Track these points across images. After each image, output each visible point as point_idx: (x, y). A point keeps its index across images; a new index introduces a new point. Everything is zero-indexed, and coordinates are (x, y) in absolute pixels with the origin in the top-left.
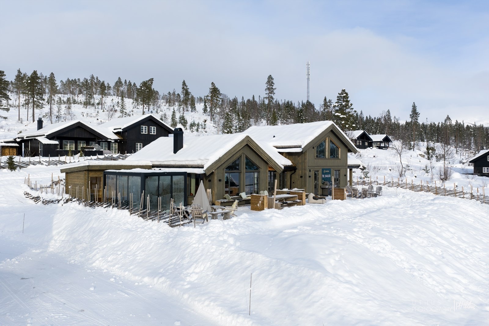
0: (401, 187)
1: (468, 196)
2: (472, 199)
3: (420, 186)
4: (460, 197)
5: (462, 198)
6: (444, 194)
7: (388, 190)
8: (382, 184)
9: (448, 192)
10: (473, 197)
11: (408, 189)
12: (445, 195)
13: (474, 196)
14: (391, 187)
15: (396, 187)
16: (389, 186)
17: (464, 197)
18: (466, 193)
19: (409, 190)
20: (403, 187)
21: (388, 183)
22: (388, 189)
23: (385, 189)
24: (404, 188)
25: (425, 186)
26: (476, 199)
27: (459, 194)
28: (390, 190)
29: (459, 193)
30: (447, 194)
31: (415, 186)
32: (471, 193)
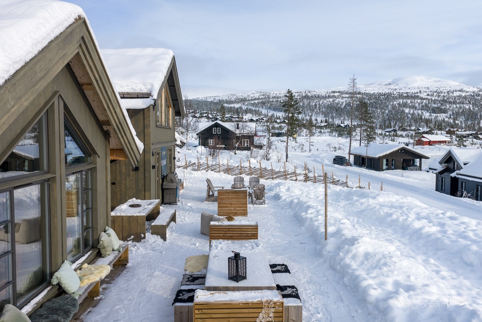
0: (212, 170)
1: (302, 178)
2: (308, 182)
3: (240, 168)
4: (292, 180)
5: (294, 180)
6: (271, 177)
7: (192, 176)
8: (181, 167)
9: (276, 173)
10: (308, 179)
11: (222, 173)
12: (273, 178)
13: (308, 177)
14: (197, 170)
15: (204, 171)
16: (194, 170)
17: (296, 180)
18: (300, 174)
19: (224, 173)
20: (215, 169)
21: (192, 165)
22: (193, 174)
23: (188, 175)
24: (216, 171)
25: (246, 167)
26: (312, 181)
27: (290, 176)
28: (196, 175)
29: (291, 174)
30: (275, 176)
31: (232, 167)
32: (305, 173)
